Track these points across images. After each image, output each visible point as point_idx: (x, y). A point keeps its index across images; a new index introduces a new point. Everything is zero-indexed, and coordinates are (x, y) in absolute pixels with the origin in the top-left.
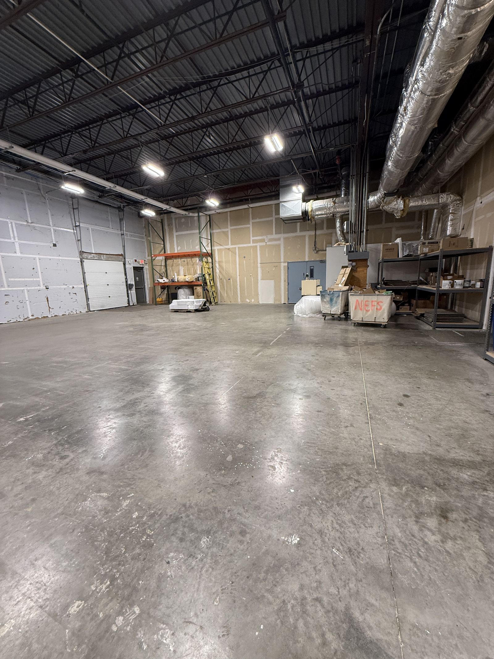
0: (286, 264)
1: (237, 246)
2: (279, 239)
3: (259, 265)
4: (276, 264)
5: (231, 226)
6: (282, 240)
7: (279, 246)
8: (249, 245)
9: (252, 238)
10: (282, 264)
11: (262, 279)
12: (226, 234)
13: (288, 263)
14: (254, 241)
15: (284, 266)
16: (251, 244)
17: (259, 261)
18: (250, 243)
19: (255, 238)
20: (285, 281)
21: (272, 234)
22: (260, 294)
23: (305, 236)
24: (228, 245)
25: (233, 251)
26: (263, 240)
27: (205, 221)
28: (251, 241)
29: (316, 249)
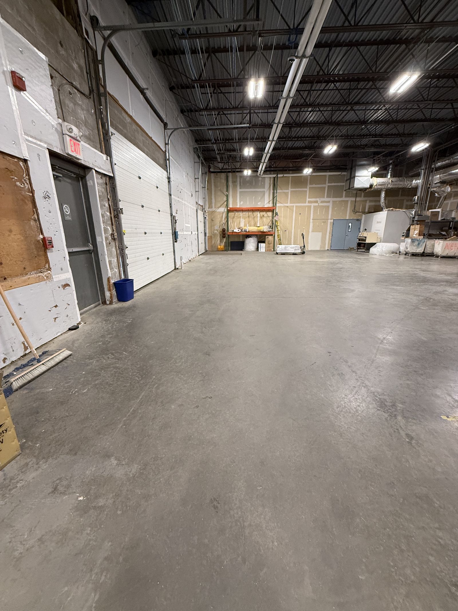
0: (332, 221)
1: (295, 205)
2: (329, 202)
3: (311, 221)
4: (324, 221)
5: (291, 188)
6: (331, 202)
7: (328, 207)
8: (305, 205)
9: (308, 199)
10: (329, 220)
11: (313, 231)
12: (286, 194)
13: (334, 220)
14: (309, 202)
16: (307, 204)
17: (312, 218)
18: (306, 203)
19: (310, 200)
20: (330, 233)
21: (324, 197)
22: (309, 242)
23: (348, 201)
24: (287, 203)
25: (291, 208)
26: (317, 202)
27: (269, 182)
28: (307, 202)
29: (355, 211)
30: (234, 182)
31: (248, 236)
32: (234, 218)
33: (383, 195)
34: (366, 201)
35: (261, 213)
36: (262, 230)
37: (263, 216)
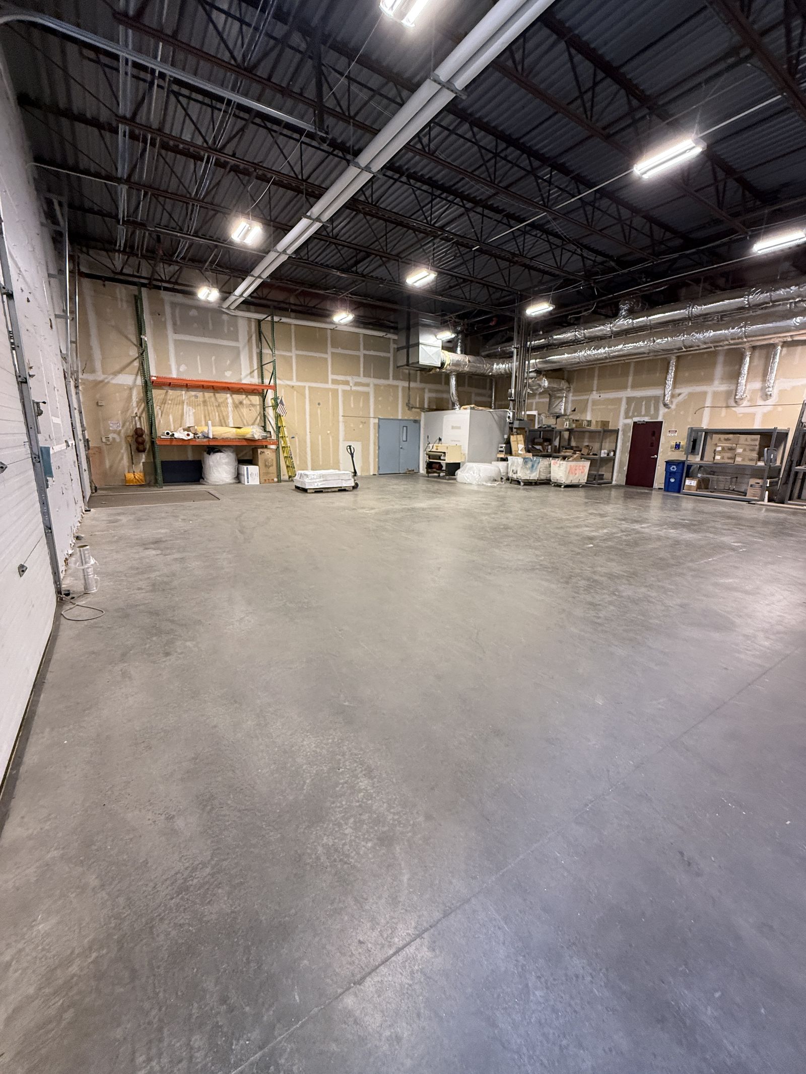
0: (376, 421)
1: (307, 384)
2: (368, 385)
3: (341, 419)
4: (363, 420)
5: (296, 349)
6: (372, 385)
7: (367, 394)
8: (326, 386)
9: (331, 377)
10: (372, 419)
11: (345, 440)
12: (289, 361)
13: (379, 419)
14: (335, 382)
15: (374, 423)
16: (330, 386)
17: (341, 413)
18: (327, 382)
19: (335, 377)
20: (375, 444)
21: (359, 376)
22: (341, 462)
23: (397, 386)
24: (292, 379)
25: (300, 391)
26: (347, 383)
27: (246, 328)
28: (330, 381)
29: (409, 406)
30: (158, 314)
31: (213, 449)
32: (164, 402)
33: (453, 382)
34: (423, 389)
35: (235, 396)
36: (248, 436)
37: (241, 403)
